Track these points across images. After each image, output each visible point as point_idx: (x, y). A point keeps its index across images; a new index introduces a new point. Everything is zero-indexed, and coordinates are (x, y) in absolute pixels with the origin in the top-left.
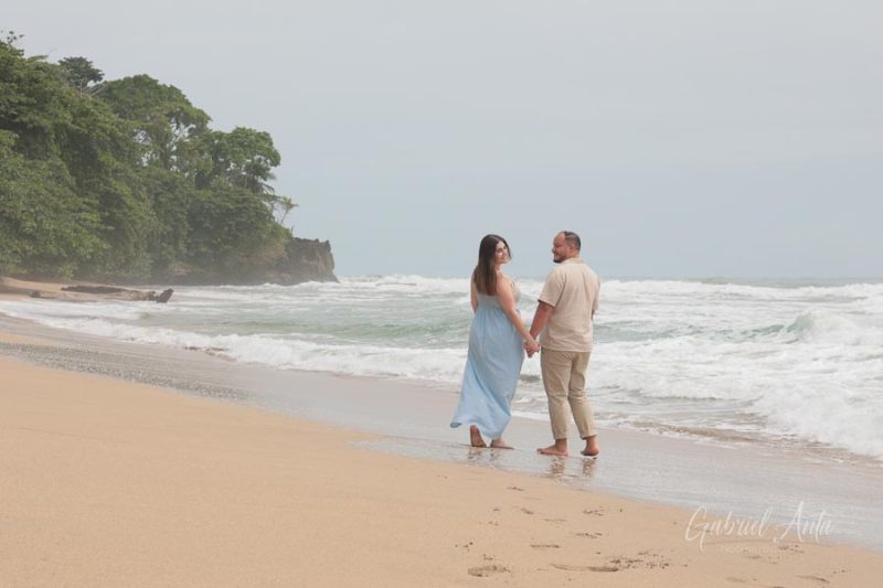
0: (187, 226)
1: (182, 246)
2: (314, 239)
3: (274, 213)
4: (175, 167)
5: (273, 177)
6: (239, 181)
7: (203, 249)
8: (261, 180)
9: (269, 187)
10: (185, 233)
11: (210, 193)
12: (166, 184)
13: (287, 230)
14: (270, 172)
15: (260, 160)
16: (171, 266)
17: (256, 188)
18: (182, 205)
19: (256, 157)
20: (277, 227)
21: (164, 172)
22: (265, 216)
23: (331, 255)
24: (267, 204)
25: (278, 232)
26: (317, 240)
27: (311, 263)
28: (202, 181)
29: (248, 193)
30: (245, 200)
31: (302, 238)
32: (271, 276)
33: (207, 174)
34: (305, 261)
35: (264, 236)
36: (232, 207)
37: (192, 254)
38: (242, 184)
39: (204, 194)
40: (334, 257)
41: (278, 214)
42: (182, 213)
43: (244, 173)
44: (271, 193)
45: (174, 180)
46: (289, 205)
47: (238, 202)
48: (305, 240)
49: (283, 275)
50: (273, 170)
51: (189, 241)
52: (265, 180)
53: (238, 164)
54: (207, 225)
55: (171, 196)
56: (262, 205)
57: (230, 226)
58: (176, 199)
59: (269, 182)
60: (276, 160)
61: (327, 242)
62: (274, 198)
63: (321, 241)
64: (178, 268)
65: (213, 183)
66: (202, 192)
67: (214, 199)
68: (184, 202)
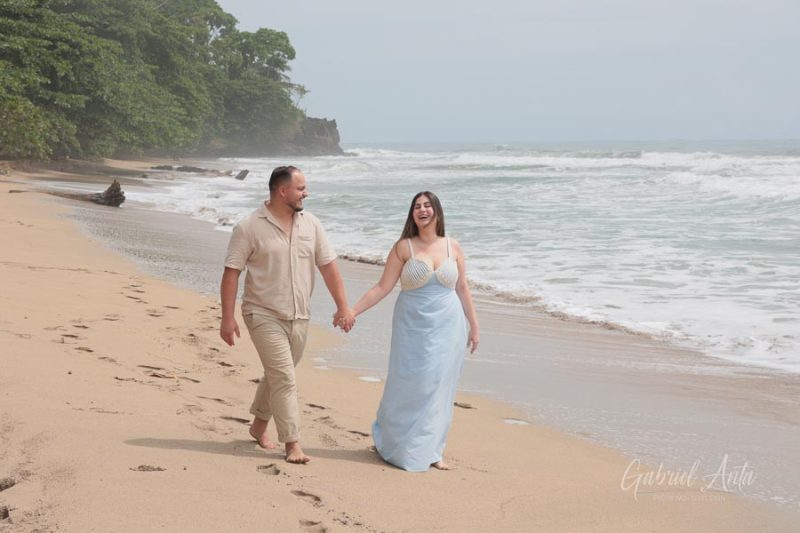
0: (224, 109)
1: (220, 125)
2: (321, 118)
3: (292, 98)
4: (213, 62)
5: (289, 68)
6: (264, 72)
7: (238, 128)
8: (279, 71)
9: (287, 77)
10: (223, 115)
11: (241, 82)
12: (206, 75)
13: (301, 112)
14: (287, 64)
15: (279, 55)
16: (213, 142)
17: (276, 77)
18: (219, 92)
19: (276, 52)
20: (295, 109)
21: (205, 66)
22: (285, 100)
23: (337, 131)
24: (286, 90)
25: (296, 113)
26: (325, 119)
27: (322, 137)
28: (234, 73)
29: (271, 81)
30: (269, 87)
31: (313, 117)
32: (290, 148)
33: (238, 67)
34: (316, 136)
35: (285, 117)
36: (258, 93)
37: (228, 132)
38: (264, 74)
39: (237, 83)
40: (340, 133)
41: (294, 97)
42: (220, 99)
43: (266, 65)
44: (287, 81)
45: (213, 72)
46: (302, 91)
47: (263, 89)
48: (316, 119)
49: (301, 147)
50: (289, 63)
51: (226, 121)
52: (283, 70)
53: (261, 58)
54: (240, 108)
55: (211, 85)
56: (283, 92)
57: (258, 108)
58: (215, 87)
59: (286, 73)
60: (291, 54)
61: (334, 121)
62: (291, 85)
63: (328, 120)
64: (218, 143)
65: (243, 74)
66: (235, 81)
67: (244, 87)
68: (221, 89)
